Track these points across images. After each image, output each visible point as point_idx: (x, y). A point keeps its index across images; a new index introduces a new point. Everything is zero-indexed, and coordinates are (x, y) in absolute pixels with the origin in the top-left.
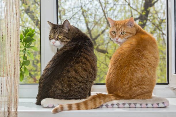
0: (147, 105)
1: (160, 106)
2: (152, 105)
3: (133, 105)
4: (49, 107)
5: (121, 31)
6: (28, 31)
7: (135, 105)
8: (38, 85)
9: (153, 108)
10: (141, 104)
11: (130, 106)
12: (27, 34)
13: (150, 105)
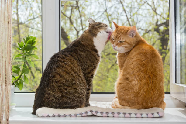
0: (141, 114)
1: (155, 116)
2: (147, 115)
3: (127, 115)
4: (44, 117)
5: (120, 40)
6: (29, 39)
7: (130, 115)
8: (35, 94)
9: (148, 117)
10: (136, 114)
11: (124, 115)
12: (28, 42)
13: (144, 115)
